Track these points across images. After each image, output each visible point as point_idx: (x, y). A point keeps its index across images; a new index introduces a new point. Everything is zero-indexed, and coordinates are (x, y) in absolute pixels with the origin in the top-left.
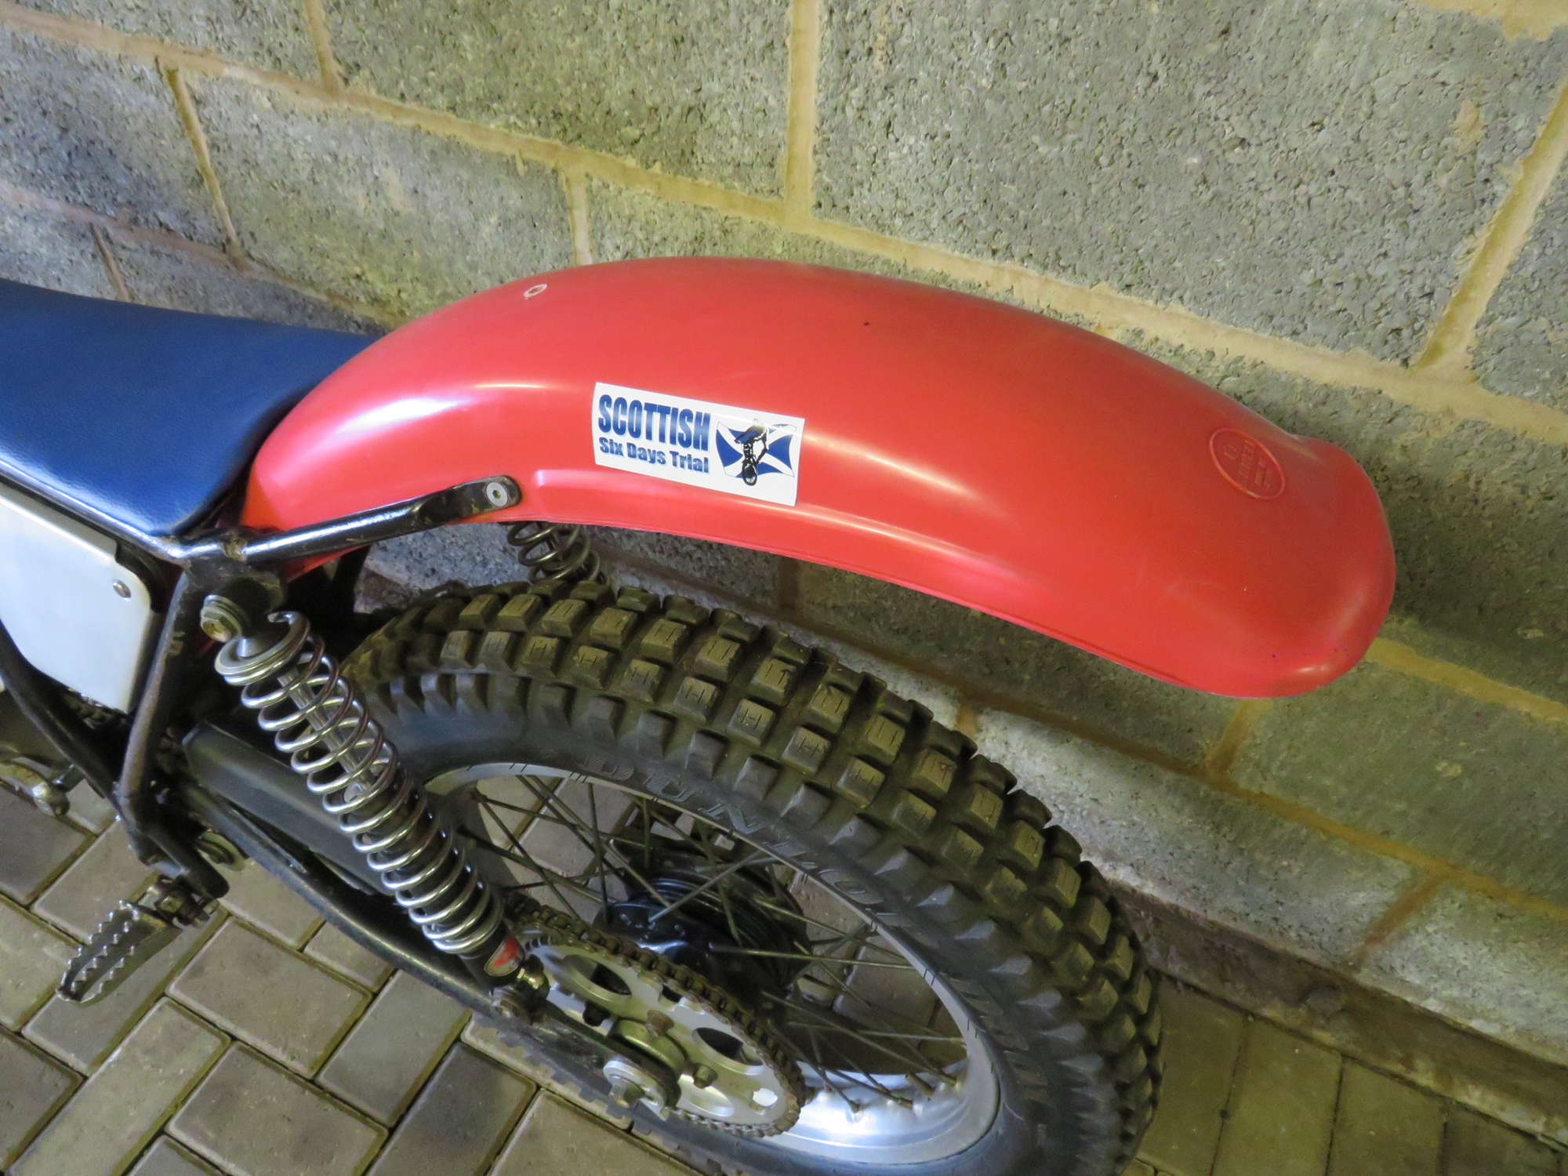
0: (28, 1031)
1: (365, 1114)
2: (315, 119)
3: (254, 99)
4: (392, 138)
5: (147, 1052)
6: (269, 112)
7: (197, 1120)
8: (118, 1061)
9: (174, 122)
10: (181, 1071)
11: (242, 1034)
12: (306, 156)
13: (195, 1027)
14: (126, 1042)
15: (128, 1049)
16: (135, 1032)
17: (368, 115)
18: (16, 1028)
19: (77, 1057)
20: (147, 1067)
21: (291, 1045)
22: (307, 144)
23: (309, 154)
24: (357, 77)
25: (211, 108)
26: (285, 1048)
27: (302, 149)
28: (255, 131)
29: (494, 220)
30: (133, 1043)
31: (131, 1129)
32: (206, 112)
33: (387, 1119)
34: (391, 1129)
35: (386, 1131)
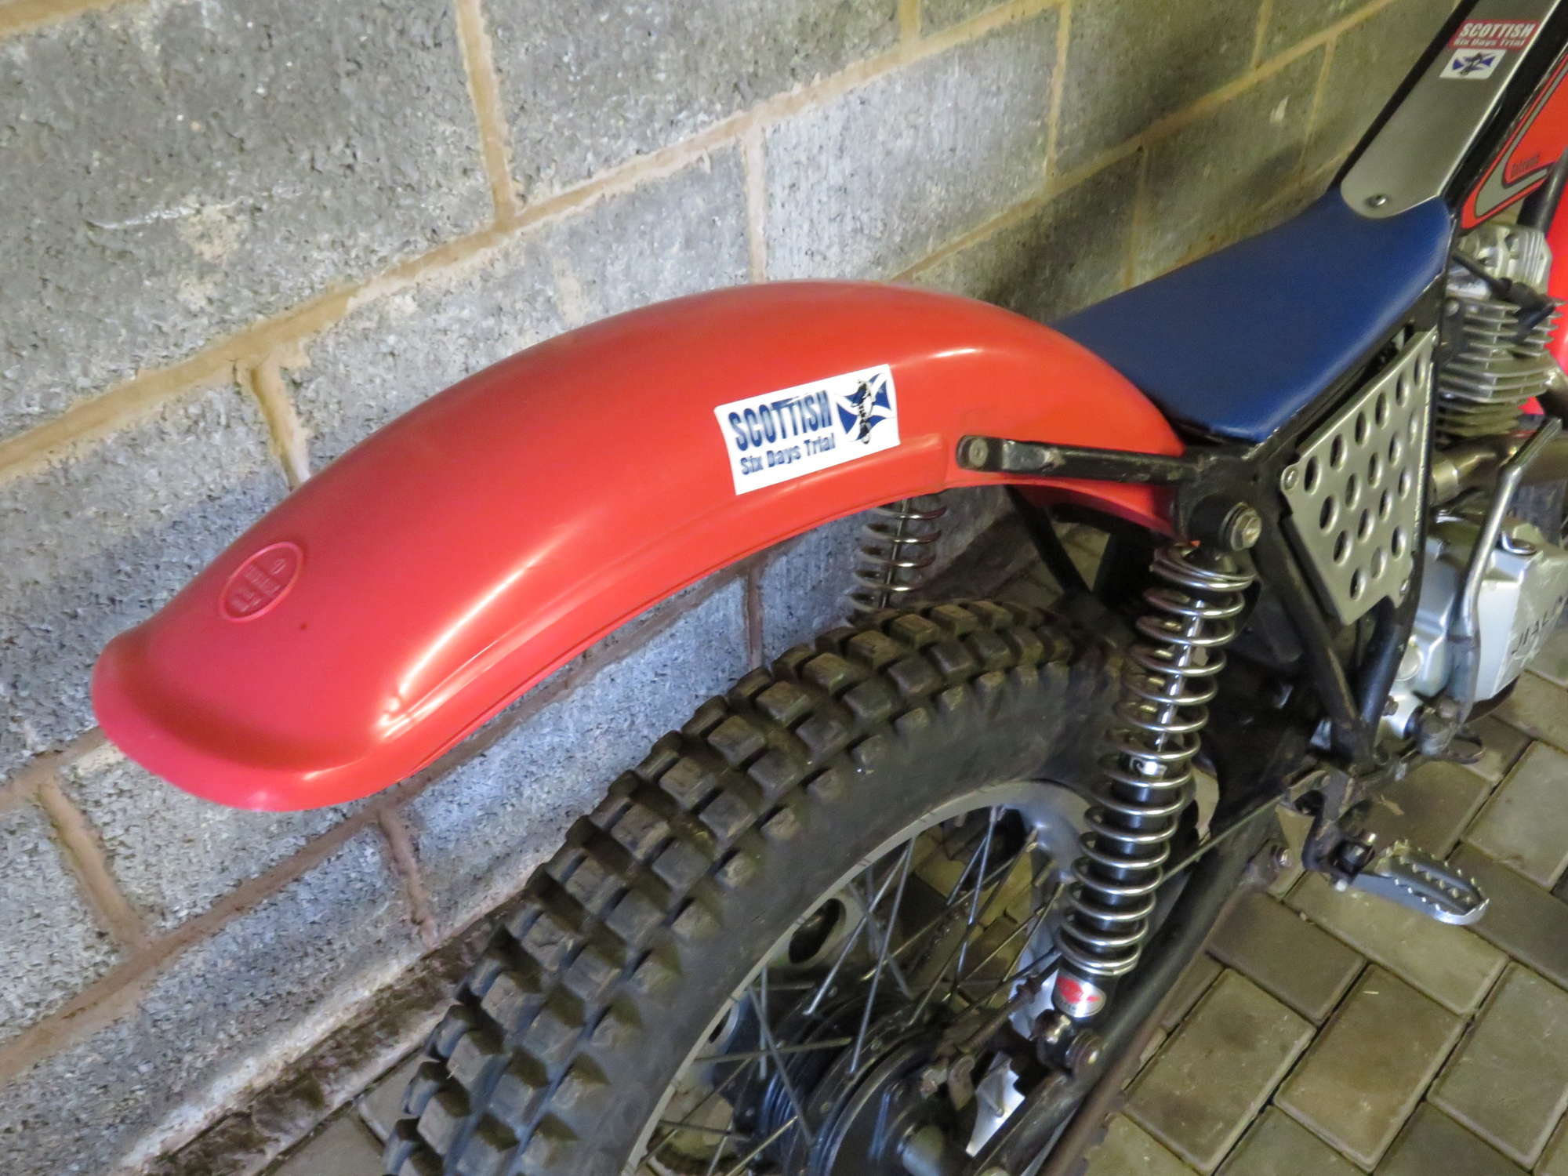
2: (476, 280)
3: (393, 314)
4: (573, 233)
6: (412, 317)
9: (252, 448)
12: (462, 341)
17: (545, 225)
22: (464, 322)
23: (464, 336)
24: (539, 184)
25: (321, 379)
27: (455, 336)
28: (390, 359)
29: (676, 248)
32: (309, 392)
33: (1215, 969)
34: (1225, 966)
35: (1227, 971)
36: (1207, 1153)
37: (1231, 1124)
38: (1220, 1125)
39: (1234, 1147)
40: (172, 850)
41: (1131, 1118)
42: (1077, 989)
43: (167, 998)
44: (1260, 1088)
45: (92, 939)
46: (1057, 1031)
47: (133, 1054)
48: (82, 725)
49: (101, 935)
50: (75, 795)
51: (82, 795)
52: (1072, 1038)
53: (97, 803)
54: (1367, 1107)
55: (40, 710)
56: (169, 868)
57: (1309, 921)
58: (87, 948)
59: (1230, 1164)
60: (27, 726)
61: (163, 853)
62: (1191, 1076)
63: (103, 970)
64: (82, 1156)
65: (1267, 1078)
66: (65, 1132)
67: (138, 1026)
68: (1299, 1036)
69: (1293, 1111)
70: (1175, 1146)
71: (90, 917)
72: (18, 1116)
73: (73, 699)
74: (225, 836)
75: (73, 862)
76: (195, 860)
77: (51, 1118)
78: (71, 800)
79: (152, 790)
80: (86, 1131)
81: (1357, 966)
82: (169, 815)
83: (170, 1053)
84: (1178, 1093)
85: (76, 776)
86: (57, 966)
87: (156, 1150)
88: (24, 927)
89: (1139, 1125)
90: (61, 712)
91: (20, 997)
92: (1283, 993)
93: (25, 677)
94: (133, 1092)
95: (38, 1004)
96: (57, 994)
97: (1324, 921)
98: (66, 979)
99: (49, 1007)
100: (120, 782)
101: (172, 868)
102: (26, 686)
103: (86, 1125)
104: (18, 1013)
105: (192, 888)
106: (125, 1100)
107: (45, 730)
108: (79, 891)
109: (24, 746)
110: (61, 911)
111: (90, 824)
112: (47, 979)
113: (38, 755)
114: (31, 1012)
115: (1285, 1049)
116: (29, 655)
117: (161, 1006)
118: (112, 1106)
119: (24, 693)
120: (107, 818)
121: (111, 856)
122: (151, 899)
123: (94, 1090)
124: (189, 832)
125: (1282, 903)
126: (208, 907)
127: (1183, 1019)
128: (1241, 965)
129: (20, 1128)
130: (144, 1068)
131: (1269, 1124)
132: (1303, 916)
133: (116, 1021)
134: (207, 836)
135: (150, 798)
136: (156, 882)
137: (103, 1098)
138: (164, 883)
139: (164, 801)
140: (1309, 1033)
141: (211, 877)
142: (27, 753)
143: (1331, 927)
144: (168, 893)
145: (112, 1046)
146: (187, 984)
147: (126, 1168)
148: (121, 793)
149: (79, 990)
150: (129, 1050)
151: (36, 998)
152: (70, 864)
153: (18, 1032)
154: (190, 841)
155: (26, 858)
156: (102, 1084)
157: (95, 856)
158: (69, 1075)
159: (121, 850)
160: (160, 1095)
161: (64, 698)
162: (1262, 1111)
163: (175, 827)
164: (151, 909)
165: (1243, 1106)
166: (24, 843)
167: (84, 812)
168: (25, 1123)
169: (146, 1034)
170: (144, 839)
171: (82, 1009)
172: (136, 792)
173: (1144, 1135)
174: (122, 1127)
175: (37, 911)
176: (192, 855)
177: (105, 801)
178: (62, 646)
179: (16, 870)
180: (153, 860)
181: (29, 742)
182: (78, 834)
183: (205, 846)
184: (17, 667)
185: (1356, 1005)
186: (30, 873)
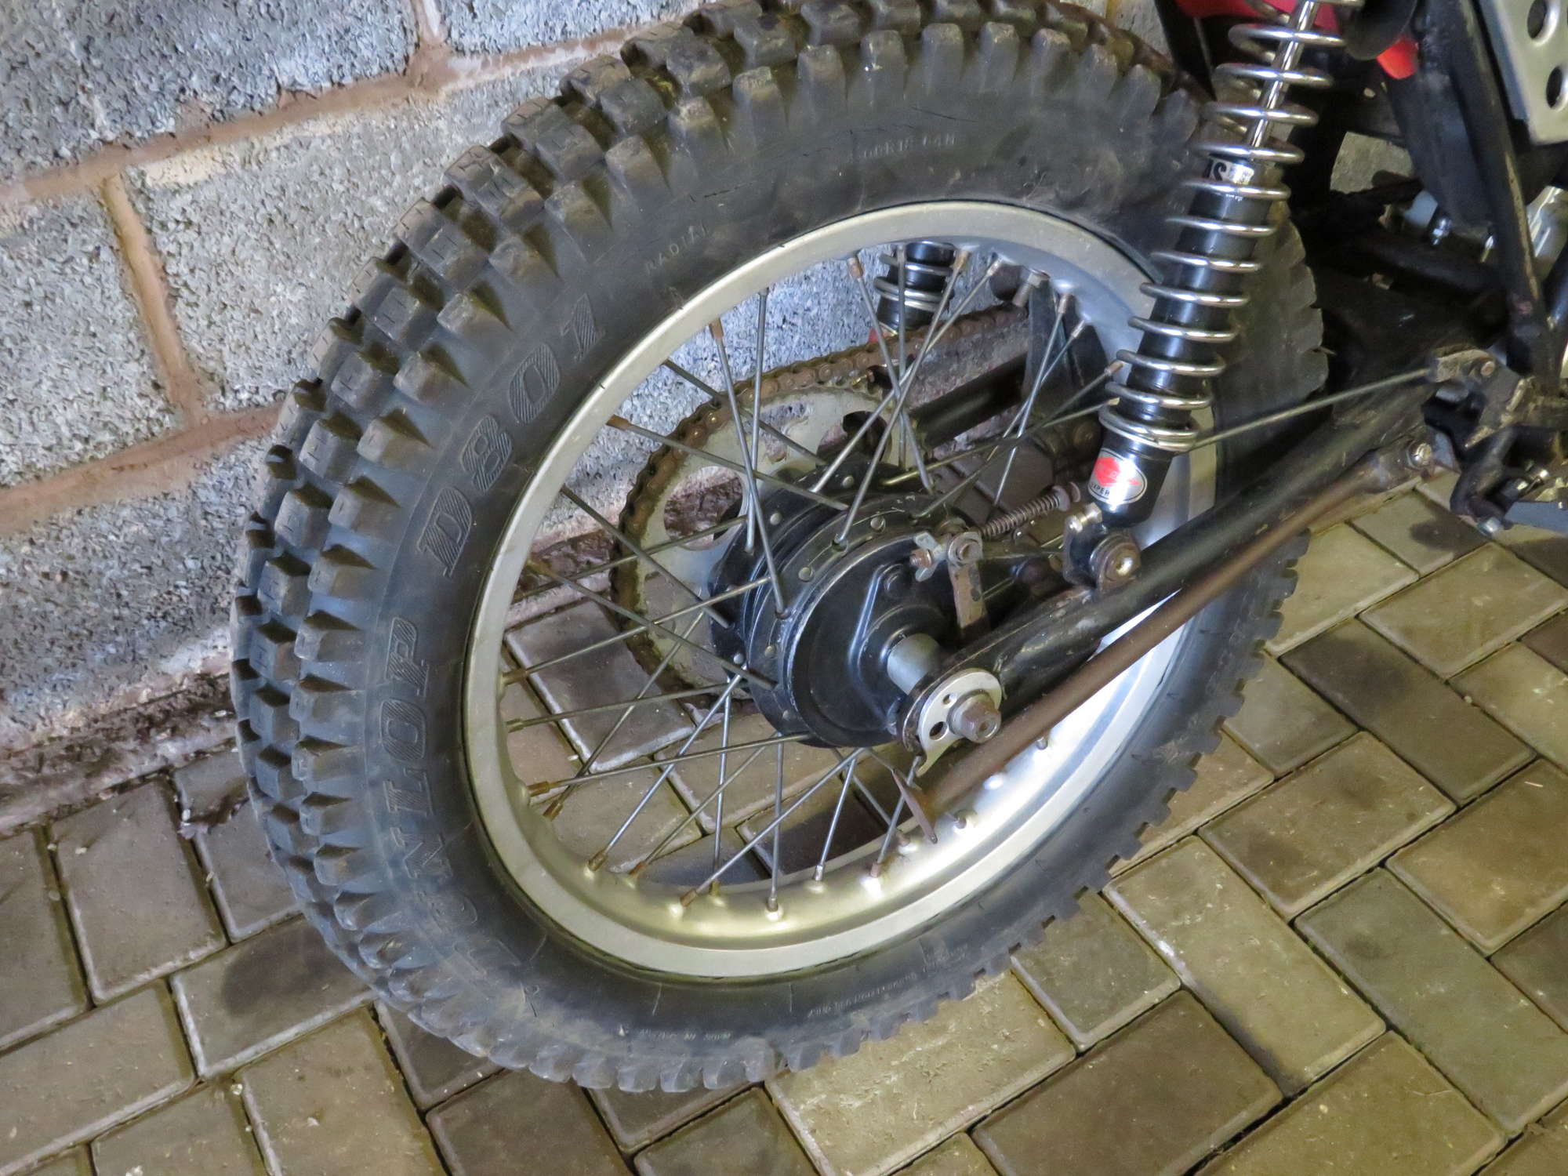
0: (1084, 1041)
1: (1339, 744)
5: (1177, 915)
7: (1289, 883)
8: (1177, 947)
10: (1219, 886)
11: (1194, 823)
13: (1164, 862)
14: (1151, 935)
15: (1162, 935)
16: (1141, 923)
18: (1074, 1052)
19: (1150, 989)
20: (1199, 919)
21: (1227, 783)
26: (1230, 788)
30: (1156, 926)
31: (1277, 947)
33: (1348, 729)
34: (1361, 728)
35: (1361, 733)
36: (1292, 896)
37: (1329, 874)
38: (1315, 873)
39: (1326, 898)
40: (237, 315)
41: (1209, 845)
42: (1115, 468)
43: (219, 489)
44: (1373, 848)
45: (148, 388)
46: (1084, 519)
47: (180, 541)
48: (153, 123)
49: (156, 386)
50: (140, 206)
51: (148, 209)
52: (1102, 538)
53: (163, 226)
54: (1498, 890)
55: (110, 88)
56: (233, 337)
57: (1474, 704)
58: (141, 395)
59: (1318, 911)
60: (96, 101)
61: (228, 313)
62: (1293, 822)
63: (156, 429)
64: (119, 639)
65: (1383, 840)
66: (105, 603)
67: (188, 511)
68: (1431, 810)
69: (1408, 878)
70: (1256, 882)
71: (146, 359)
72: (58, 563)
73: (146, 88)
74: (294, 321)
75: (134, 288)
76: (260, 337)
77: (92, 580)
78: (137, 212)
79: (222, 234)
80: (126, 612)
81: (1523, 756)
82: (238, 271)
83: (219, 557)
84: (1272, 833)
85: (143, 184)
86: (109, 403)
87: (197, 667)
88: (78, 341)
89: (1219, 855)
90: (133, 100)
91: (69, 425)
92: (1425, 766)
93: (98, 42)
94: (176, 587)
95: (86, 440)
96: (106, 437)
97: (1492, 707)
98: (117, 422)
99: (97, 447)
100: (189, 210)
101: (236, 337)
102: (99, 54)
103: (127, 605)
104: (66, 442)
105: (255, 371)
106: (169, 593)
107: (116, 116)
108: (135, 324)
109: (92, 125)
110: (118, 339)
111: (154, 248)
112: (98, 414)
113: (104, 142)
114: (79, 446)
115: (1412, 817)
116: (104, 19)
117: (213, 497)
118: (155, 594)
119: (96, 62)
120: (173, 248)
121: (173, 296)
122: (212, 364)
123: (136, 566)
124: (257, 302)
125: (1447, 683)
126: (271, 399)
127: (1298, 768)
128: (1381, 732)
129: (59, 578)
130: (190, 563)
131: (1375, 883)
132: (1468, 699)
133: (166, 495)
134: (275, 313)
135: (218, 242)
136: (219, 347)
137: (145, 581)
138: (226, 350)
139: (233, 252)
140: (1447, 808)
141: (277, 365)
142: (94, 135)
143: (1501, 716)
144: (229, 364)
145: (160, 523)
146: (242, 483)
147: (164, 674)
148: (189, 224)
149: (130, 441)
150: (177, 535)
151: (85, 432)
152: (130, 288)
153: (64, 465)
154: (256, 311)
155: (85, 261)
156: (146, 563)
157: (156, 289)
158: (112, 537)
159: (185, 292)
160: (206, 603)
161: (136, 84)
162: (1370, 871)
163: (242, 288)
164: (211, 376)
165: (1349, 861)
166: (84, 242)
167: (149, 231)
168: (64, 574)
169: (195, 524)
170: (209, 290)
171: (132, 466)
172: (204, 229)
173: (1222, 864)
174: (163, 624)
175: (92, 329)
176: (258, 329)
177: (172, 226)
178: (139, 21)
179: (74, 271)
180: (216, 318)
181: (98, 123)
182: (142, 257)
183: (273, 326)
184: (91, 27)
185: (1511, 793)
186: (88, 280)
